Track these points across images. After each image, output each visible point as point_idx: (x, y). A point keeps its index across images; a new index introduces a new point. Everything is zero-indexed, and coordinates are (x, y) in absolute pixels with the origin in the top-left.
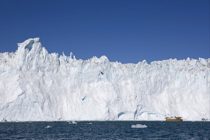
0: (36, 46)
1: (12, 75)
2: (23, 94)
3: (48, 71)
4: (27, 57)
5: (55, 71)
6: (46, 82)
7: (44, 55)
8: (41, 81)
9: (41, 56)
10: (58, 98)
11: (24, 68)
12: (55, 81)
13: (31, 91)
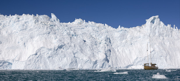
0: (157, 21)
1: (145, 39)
2: (153, 51)
3: (166, 36)
4: (152, 28)
5: (170, 36)
6: (165, 43)
7: (162, 26)
8: (163, 43)
9: (160, 27)
10: (174, 53)
11: (151, 35)
12: (171, 43)
13: (158, 49)
